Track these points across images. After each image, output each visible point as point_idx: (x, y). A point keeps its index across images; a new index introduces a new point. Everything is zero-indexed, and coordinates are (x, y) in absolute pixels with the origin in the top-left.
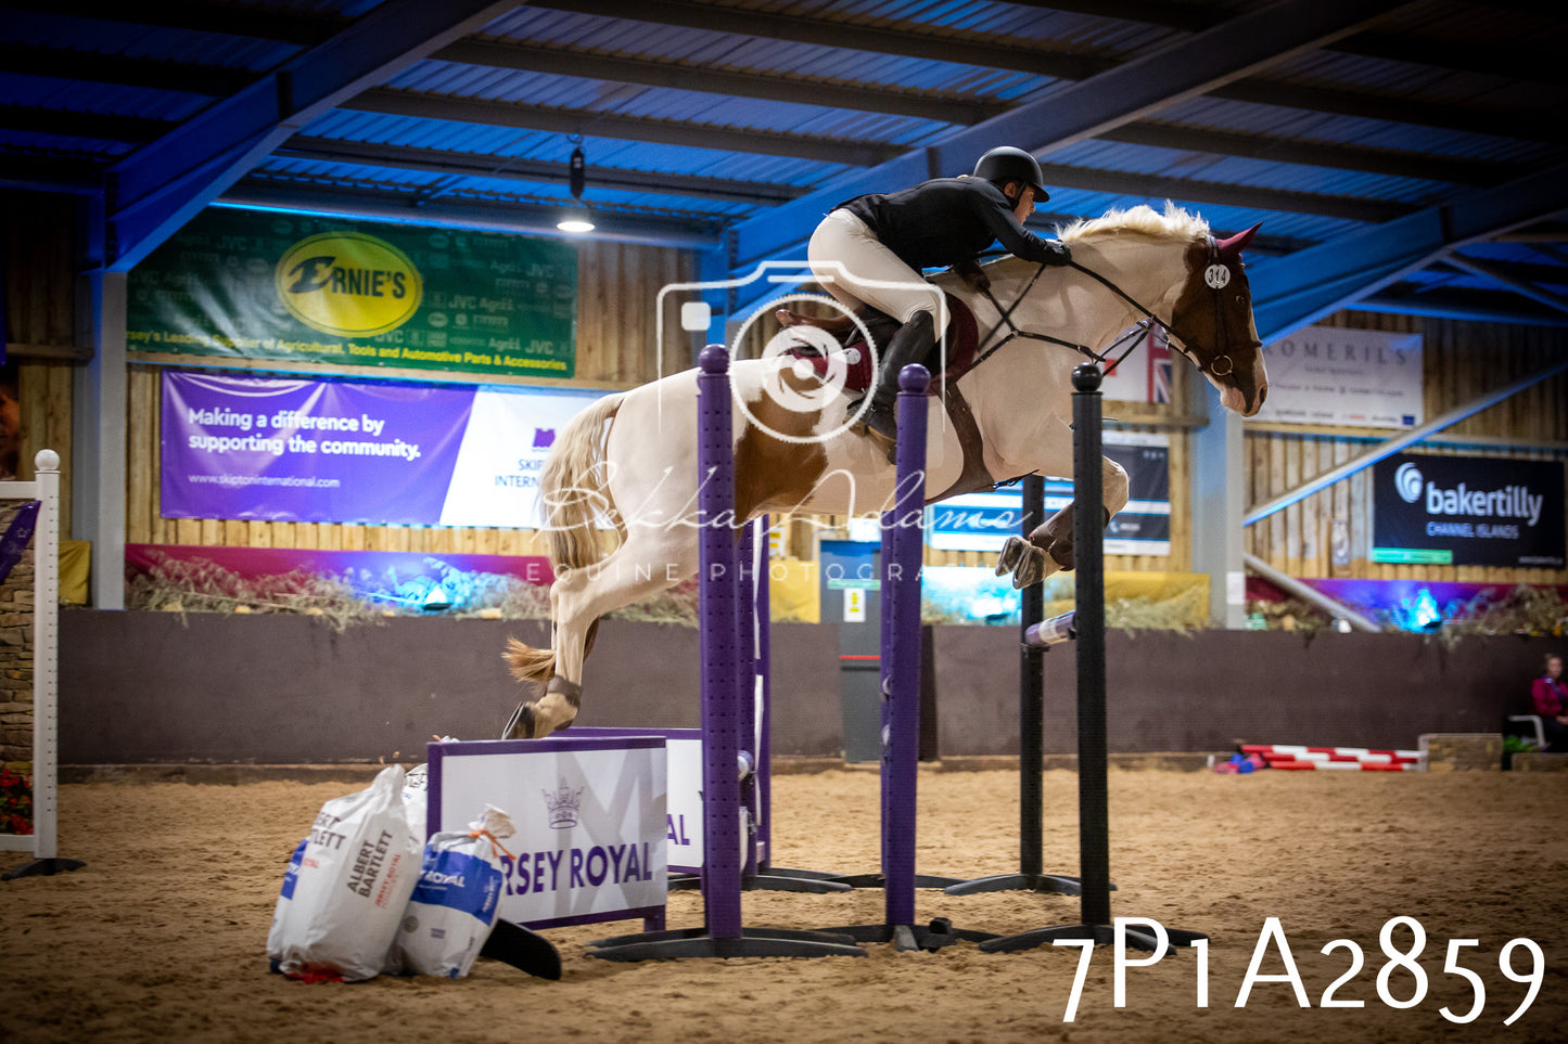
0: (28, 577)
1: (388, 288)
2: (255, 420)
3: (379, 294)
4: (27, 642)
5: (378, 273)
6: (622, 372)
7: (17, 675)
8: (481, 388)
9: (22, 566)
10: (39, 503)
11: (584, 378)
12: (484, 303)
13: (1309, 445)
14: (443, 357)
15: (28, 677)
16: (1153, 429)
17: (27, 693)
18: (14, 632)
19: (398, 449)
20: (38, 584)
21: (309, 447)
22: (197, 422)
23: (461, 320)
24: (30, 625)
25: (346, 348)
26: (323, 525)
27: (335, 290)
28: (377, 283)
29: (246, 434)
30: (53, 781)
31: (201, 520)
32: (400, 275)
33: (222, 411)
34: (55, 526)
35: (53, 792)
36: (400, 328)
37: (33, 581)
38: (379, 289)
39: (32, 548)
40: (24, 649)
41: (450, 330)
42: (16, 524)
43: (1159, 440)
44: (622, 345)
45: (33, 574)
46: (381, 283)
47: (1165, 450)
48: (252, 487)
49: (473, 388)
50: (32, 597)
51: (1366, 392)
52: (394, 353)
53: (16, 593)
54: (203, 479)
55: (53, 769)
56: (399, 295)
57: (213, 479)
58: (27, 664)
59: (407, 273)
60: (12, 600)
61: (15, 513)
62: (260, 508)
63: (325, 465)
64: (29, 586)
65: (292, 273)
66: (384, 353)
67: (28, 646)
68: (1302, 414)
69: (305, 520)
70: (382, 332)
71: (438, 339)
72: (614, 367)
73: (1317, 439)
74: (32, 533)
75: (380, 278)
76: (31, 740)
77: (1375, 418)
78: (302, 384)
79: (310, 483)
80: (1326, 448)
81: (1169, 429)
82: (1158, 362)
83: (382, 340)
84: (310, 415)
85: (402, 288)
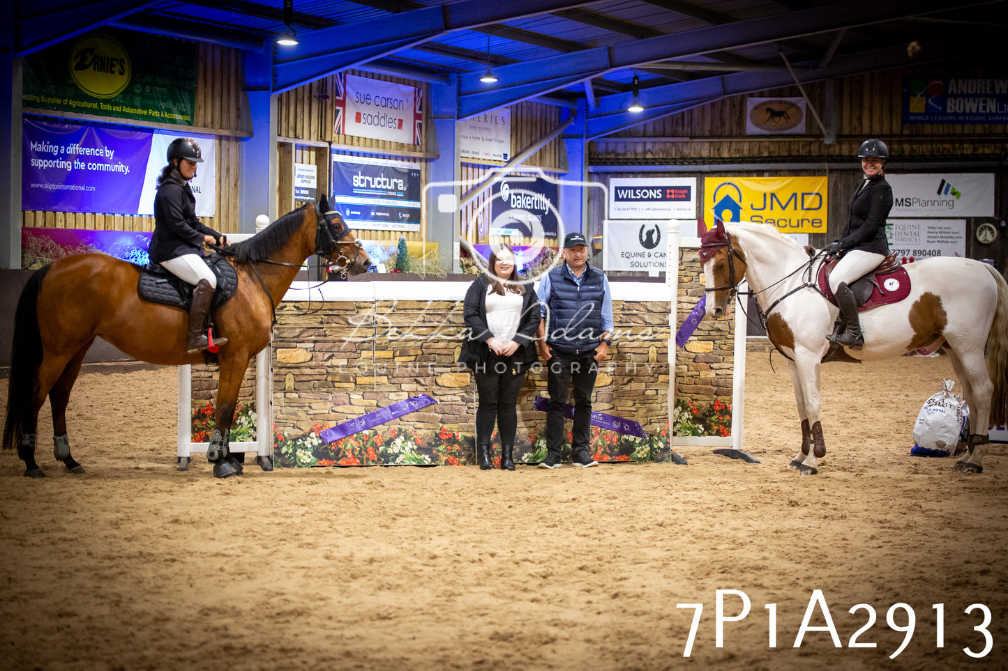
1: (117, 69)
2: (60, 149)
3: (113, 72)
4: (731, 329)
5: (113, 59)
6: (212, 122)
8: (156, 131)
11: (196, 126)
12: (157, 80)
13: (470, 169)
14: (140, 111)
16: (415, 160)
19: (121, 168)
21: (82, 166)
22: (34, 150)
23: (148, 89)
25: (99, 106)
26: (87, 214)
27: (94, 70)
28: (113, 65)
29: (54, 158)
31: (35, 212)
32: (122, 61)
33: (46, 143)
36: (121, 93)
38: (113, 69)
41: (143, 96)
43: (416, 166)
44: (213, 106)
46: (114, 65)
47: (418, 172)
48: (59, 191)
49: (151, 131)
51: (490, 140)
52: (119, 109)
54: (37, 186)
56: (122, 74)
57: (41, 186)
59: (126, 61)
62: (61, 204)
63: (90, 177)
65: (76, 58)
66: (115, 108)
68: (468, 152)
69: (80, 210)
70: (115, 95)
71: (137, 101)
72: (209, 120)
73: (473, 166)
75: (115, 62)
77: (494, 155)
78: (79, 127)
79: (83, 189)
80: (476, 170)
81: (421, 160)
82: (418, 121)
83: (114, 100)
84: (83, 146)
85: (123, 68)
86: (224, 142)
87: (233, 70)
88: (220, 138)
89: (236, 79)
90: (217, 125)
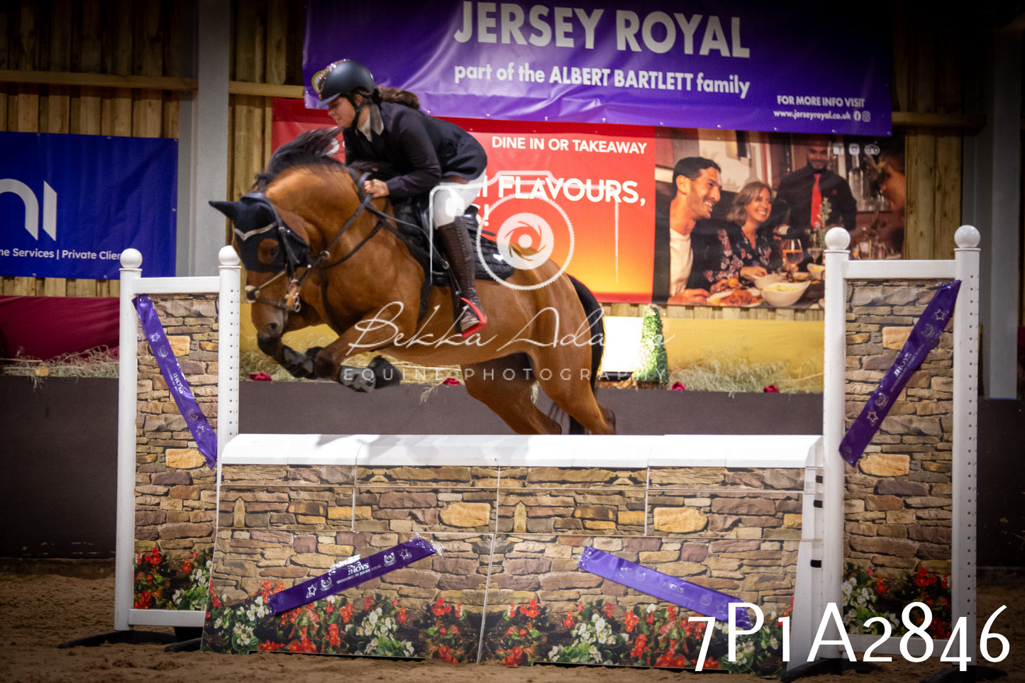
0: (946, 363)
4: (945, 432)
7: (933, 467)
9: (940, 351)
10: (959, 283)
15: (947, 469)
17: (945, 487)
18: (932, 421)
20: (957, 370)
24: (948, 413)
30: (972, 582)
34: (975, 307)
35: (973, 594)
37: (952, 366)
39: (951, 332)
40: (942, 439)
42: (933, 306)
45: (952, 358)
50: (951, 383)
53: (933, 380)
55: (973, 569)
58: (946, 455)
60: (929, 387)
61: (932, 294)
64: (948, 372)
67: (946, 436)
74: (951, 315)
76: (949, 538)
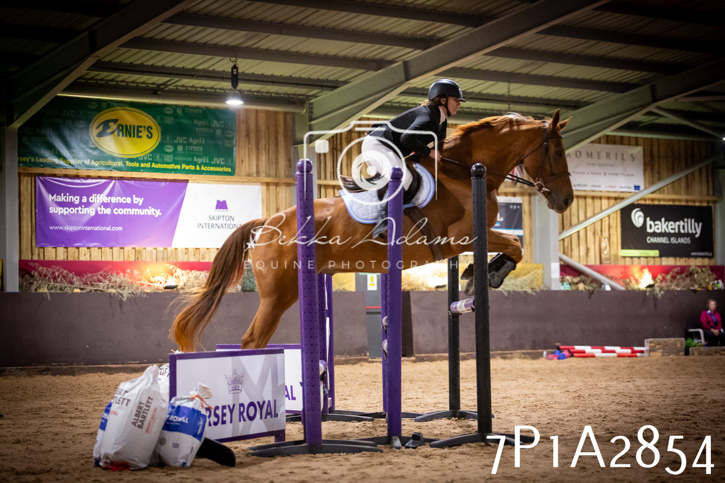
1: (144, 134)
2: (81, 199)
3: (141, 137)
6: (258, 172)
8: (190, 181)
11: (240, 175)
12: (191, 140)
13: (589, 201)
14: (172, 166)
16: (514, 195)
19: (150, 211)
21: (108, 211)
22: (53, 200)
23: (180, 148)
25: (124, 163)
26: (115, 249)
27: (119, 135)
28: (139, 131)
29: (77, 206)
31: (56, 248)
32: (150, 127)
33: (65, 195)
36: (150, 153)
38: (140, 134)
41: (174, 153)
43: (517, 200)
44: (258, 159)
46: (141, 132)
47: (520, 204)
48: (80, 231)
49: (187, 181)
51: (616, 174)
52: (148, 165)
54: (56, 228)
56: (150, 137)
57: (61, 228)
59: (154, 127)
62: (84, 241)
63: (115, 220)
65: (98, 127)
66: (142, 165)
68: (586, 186)
69: (106, 246)
70: (142, 155)
71: (169, 158)
72: (254, 170)
73: (593, 198)
75: (140, 129)
77: (621, 187)
78: (103, 181)
79: (108, 229)
80: (597, 202)
81: (522, 194)
83: (142, 159)
84: (108, 196)
85: (151, 134)
86: (272, 188)
87: (281, 130)
88: (268, 184)
89: (286, 136)
90: (263, 174)
